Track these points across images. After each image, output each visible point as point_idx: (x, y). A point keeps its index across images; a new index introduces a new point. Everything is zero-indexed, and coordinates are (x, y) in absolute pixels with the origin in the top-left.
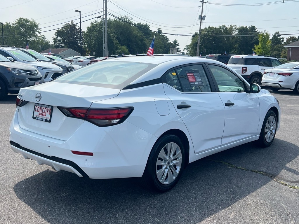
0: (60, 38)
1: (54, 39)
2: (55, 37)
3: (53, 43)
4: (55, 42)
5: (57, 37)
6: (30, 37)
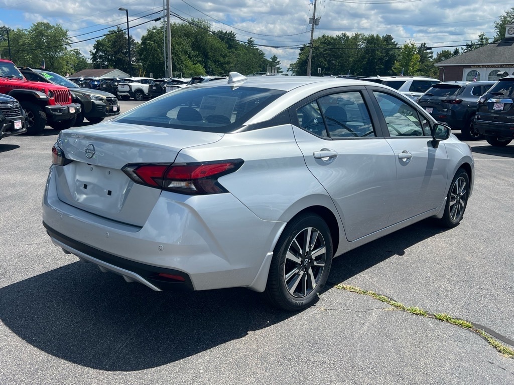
0: (101, 53)
1: (93, 54)
2: (94, 51)
6: (56, 51)
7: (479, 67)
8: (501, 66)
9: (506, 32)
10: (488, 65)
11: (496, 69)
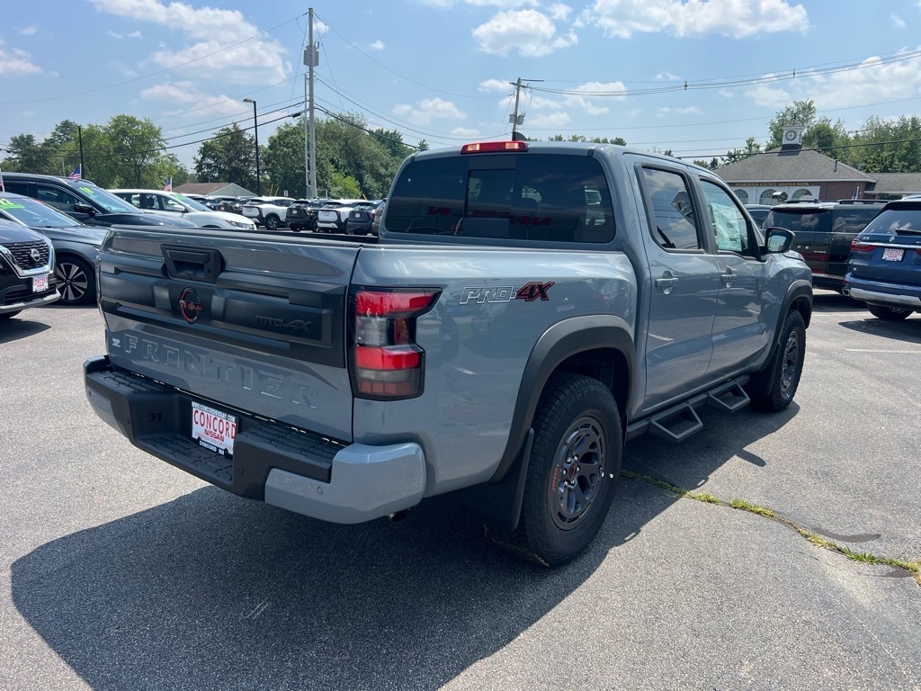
0: (209, 161)
1: (197, 162)
2: (199, 158)
3: (195, 172)
4: (199, 168)
5: (203, 158)
6: (144, 157)
7: (747, 184)
8: (777, 184)
9: (784, 137)
10: (759, 183)
11: (770, 188)
